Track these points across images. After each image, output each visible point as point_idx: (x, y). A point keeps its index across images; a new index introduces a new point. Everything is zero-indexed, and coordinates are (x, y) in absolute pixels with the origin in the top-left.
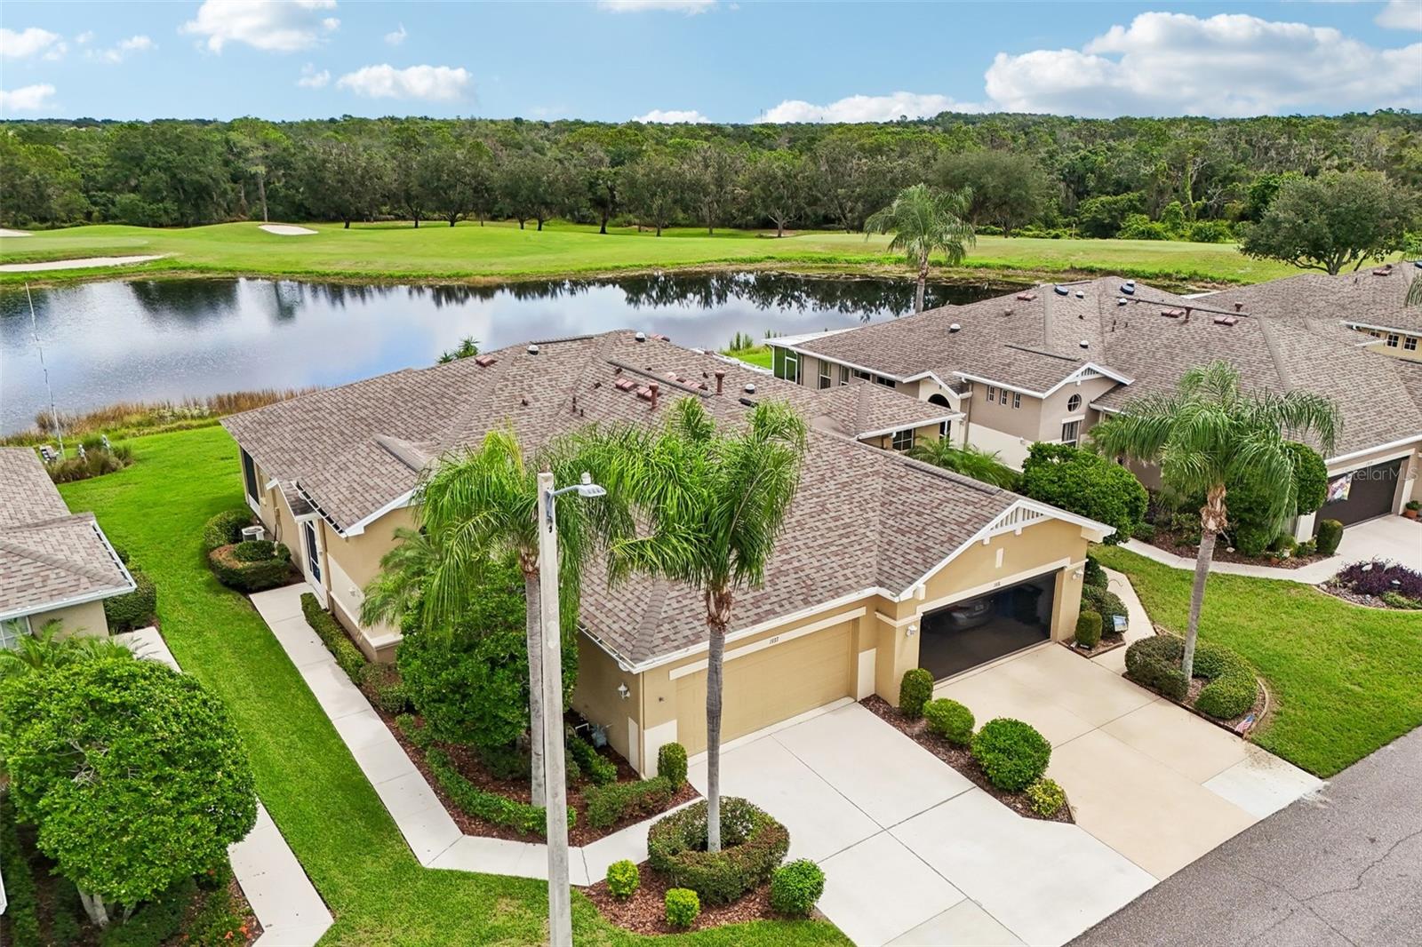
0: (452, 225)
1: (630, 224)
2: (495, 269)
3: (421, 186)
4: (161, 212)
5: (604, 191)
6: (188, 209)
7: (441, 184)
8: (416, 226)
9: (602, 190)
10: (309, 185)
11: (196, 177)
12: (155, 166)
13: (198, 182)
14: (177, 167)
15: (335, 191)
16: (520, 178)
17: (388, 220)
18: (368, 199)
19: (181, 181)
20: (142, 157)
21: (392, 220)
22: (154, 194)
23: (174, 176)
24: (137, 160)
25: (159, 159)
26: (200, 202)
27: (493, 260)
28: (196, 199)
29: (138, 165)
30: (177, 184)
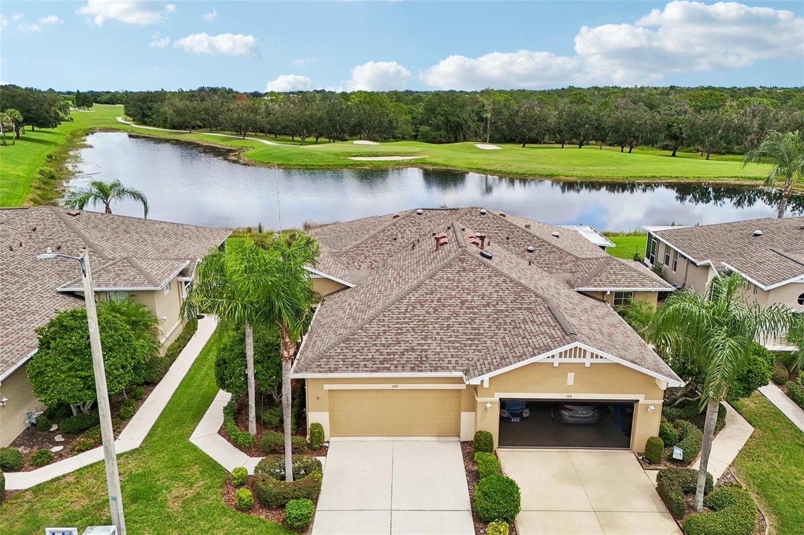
0: (580, 148)
1: (698, 151)
2: (575, 173)
3: (565, 125)
4: (438, 136)
5: (676, 130)
6: (451, 135)
7: (576, 124)
8: (562, 147)
9: (675, 130)
10: (508, 123)
11: (457, 119)
12: (439, 113)
13: (457, 121)
14: (449, 114)
15: (519, 127)
16: (622, 122)
17: (551, 143)
18: (536, 132)
19: (450, 121)
20: (436, 109)
21: (554, 143)
22: (437, 128)
23: (447, 119)
24: (433, 111)
25: (442, 110)
26: (457, 131)
27: (576, 168)
28: (455, 130)
29: (433, 113)
30: (447, 122)
